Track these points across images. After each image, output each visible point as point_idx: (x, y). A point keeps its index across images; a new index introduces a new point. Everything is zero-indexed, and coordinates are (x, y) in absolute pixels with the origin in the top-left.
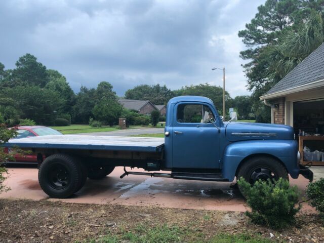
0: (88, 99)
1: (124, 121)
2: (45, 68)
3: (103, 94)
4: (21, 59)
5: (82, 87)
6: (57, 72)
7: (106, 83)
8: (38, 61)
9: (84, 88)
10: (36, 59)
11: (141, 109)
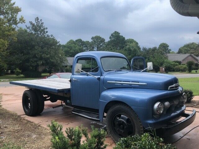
0: (146, 55)
1: (163, 69)
2: (124, 38)
3: (156, 51)
4: (112, 35)
5: (143, 48)
6: (133, 40)
7: (164, 44)
8: (120, 35)
9: (145, 49)
10: (119, 34)
11: (183, 60)
